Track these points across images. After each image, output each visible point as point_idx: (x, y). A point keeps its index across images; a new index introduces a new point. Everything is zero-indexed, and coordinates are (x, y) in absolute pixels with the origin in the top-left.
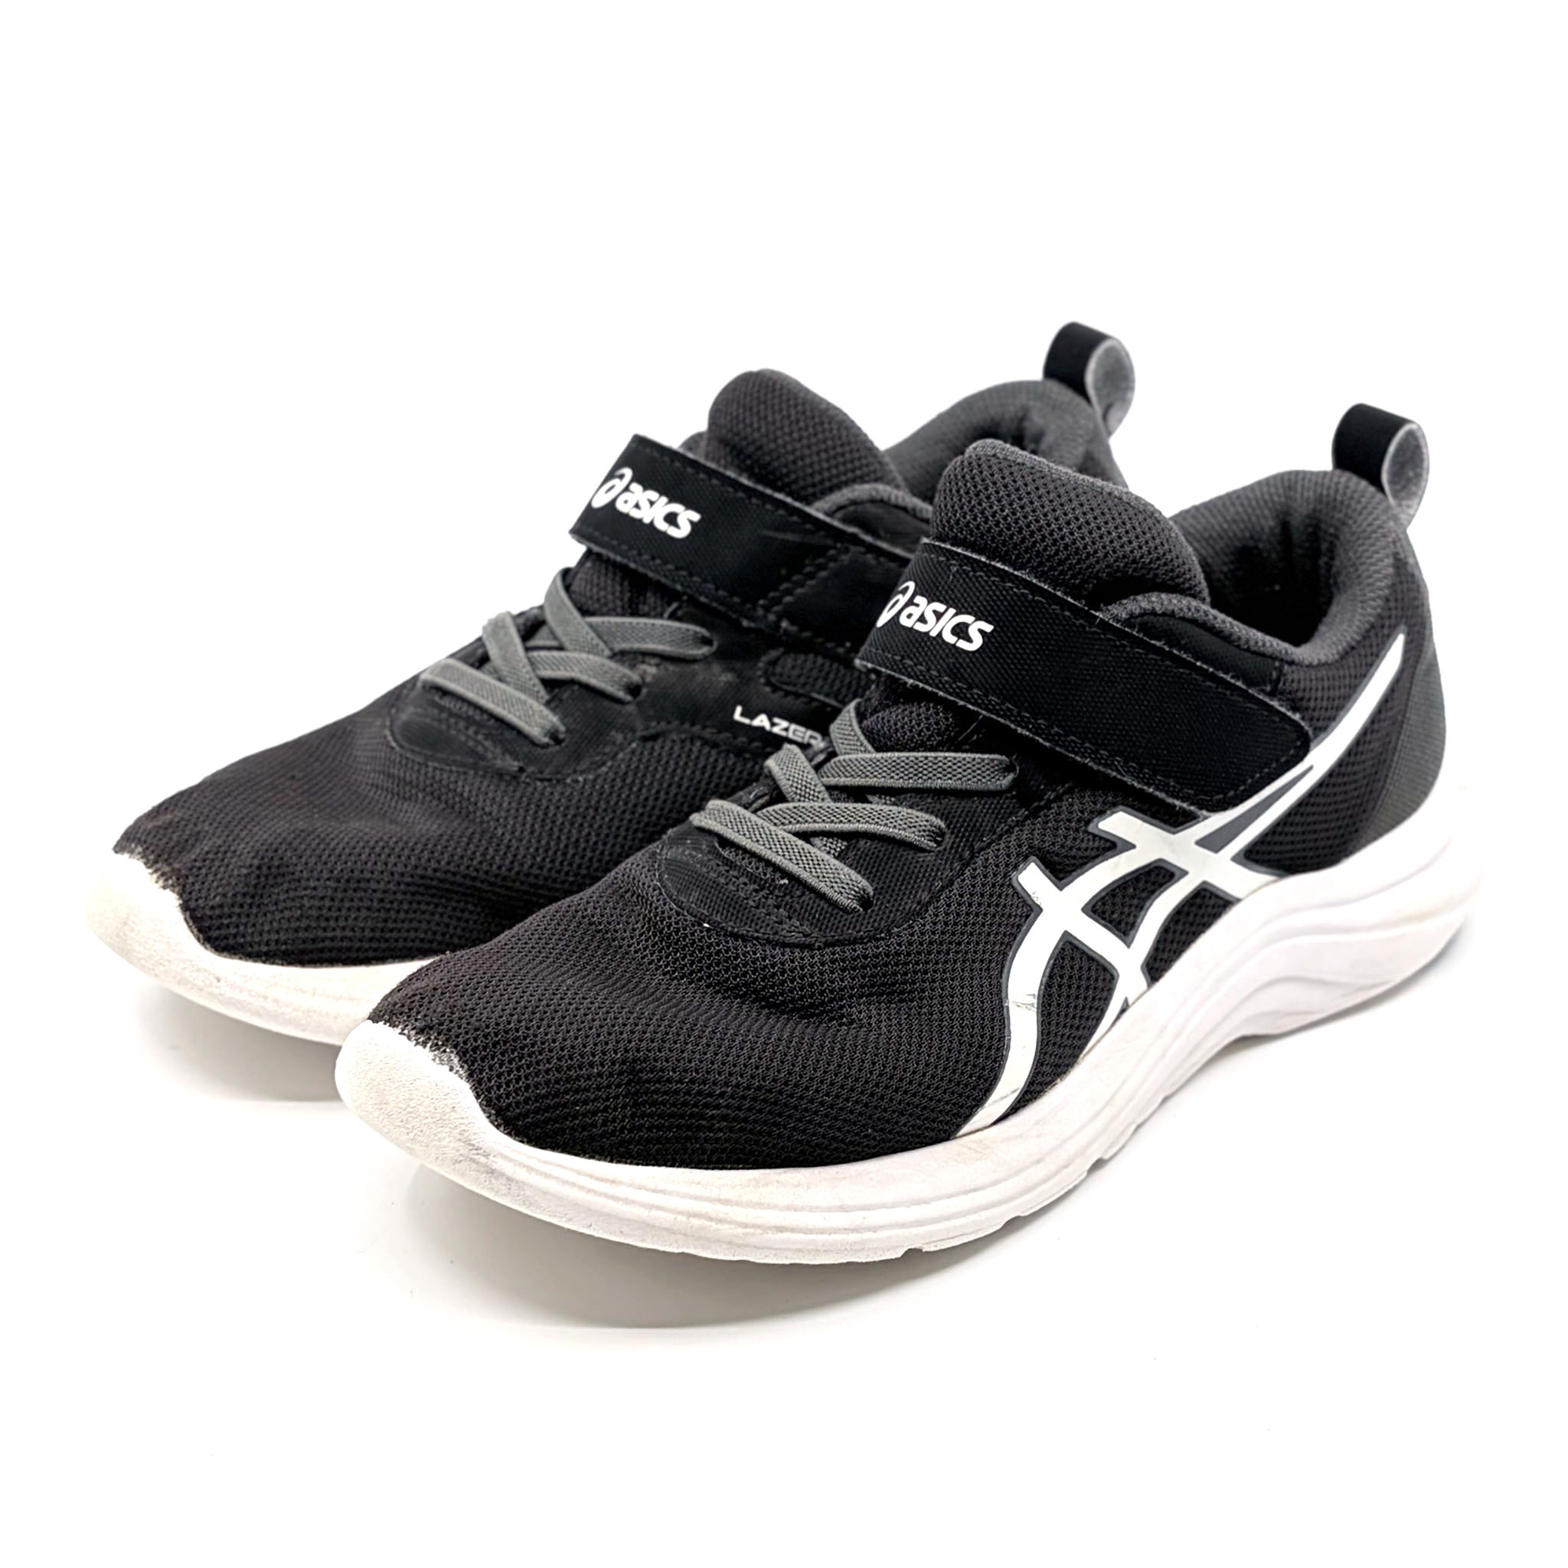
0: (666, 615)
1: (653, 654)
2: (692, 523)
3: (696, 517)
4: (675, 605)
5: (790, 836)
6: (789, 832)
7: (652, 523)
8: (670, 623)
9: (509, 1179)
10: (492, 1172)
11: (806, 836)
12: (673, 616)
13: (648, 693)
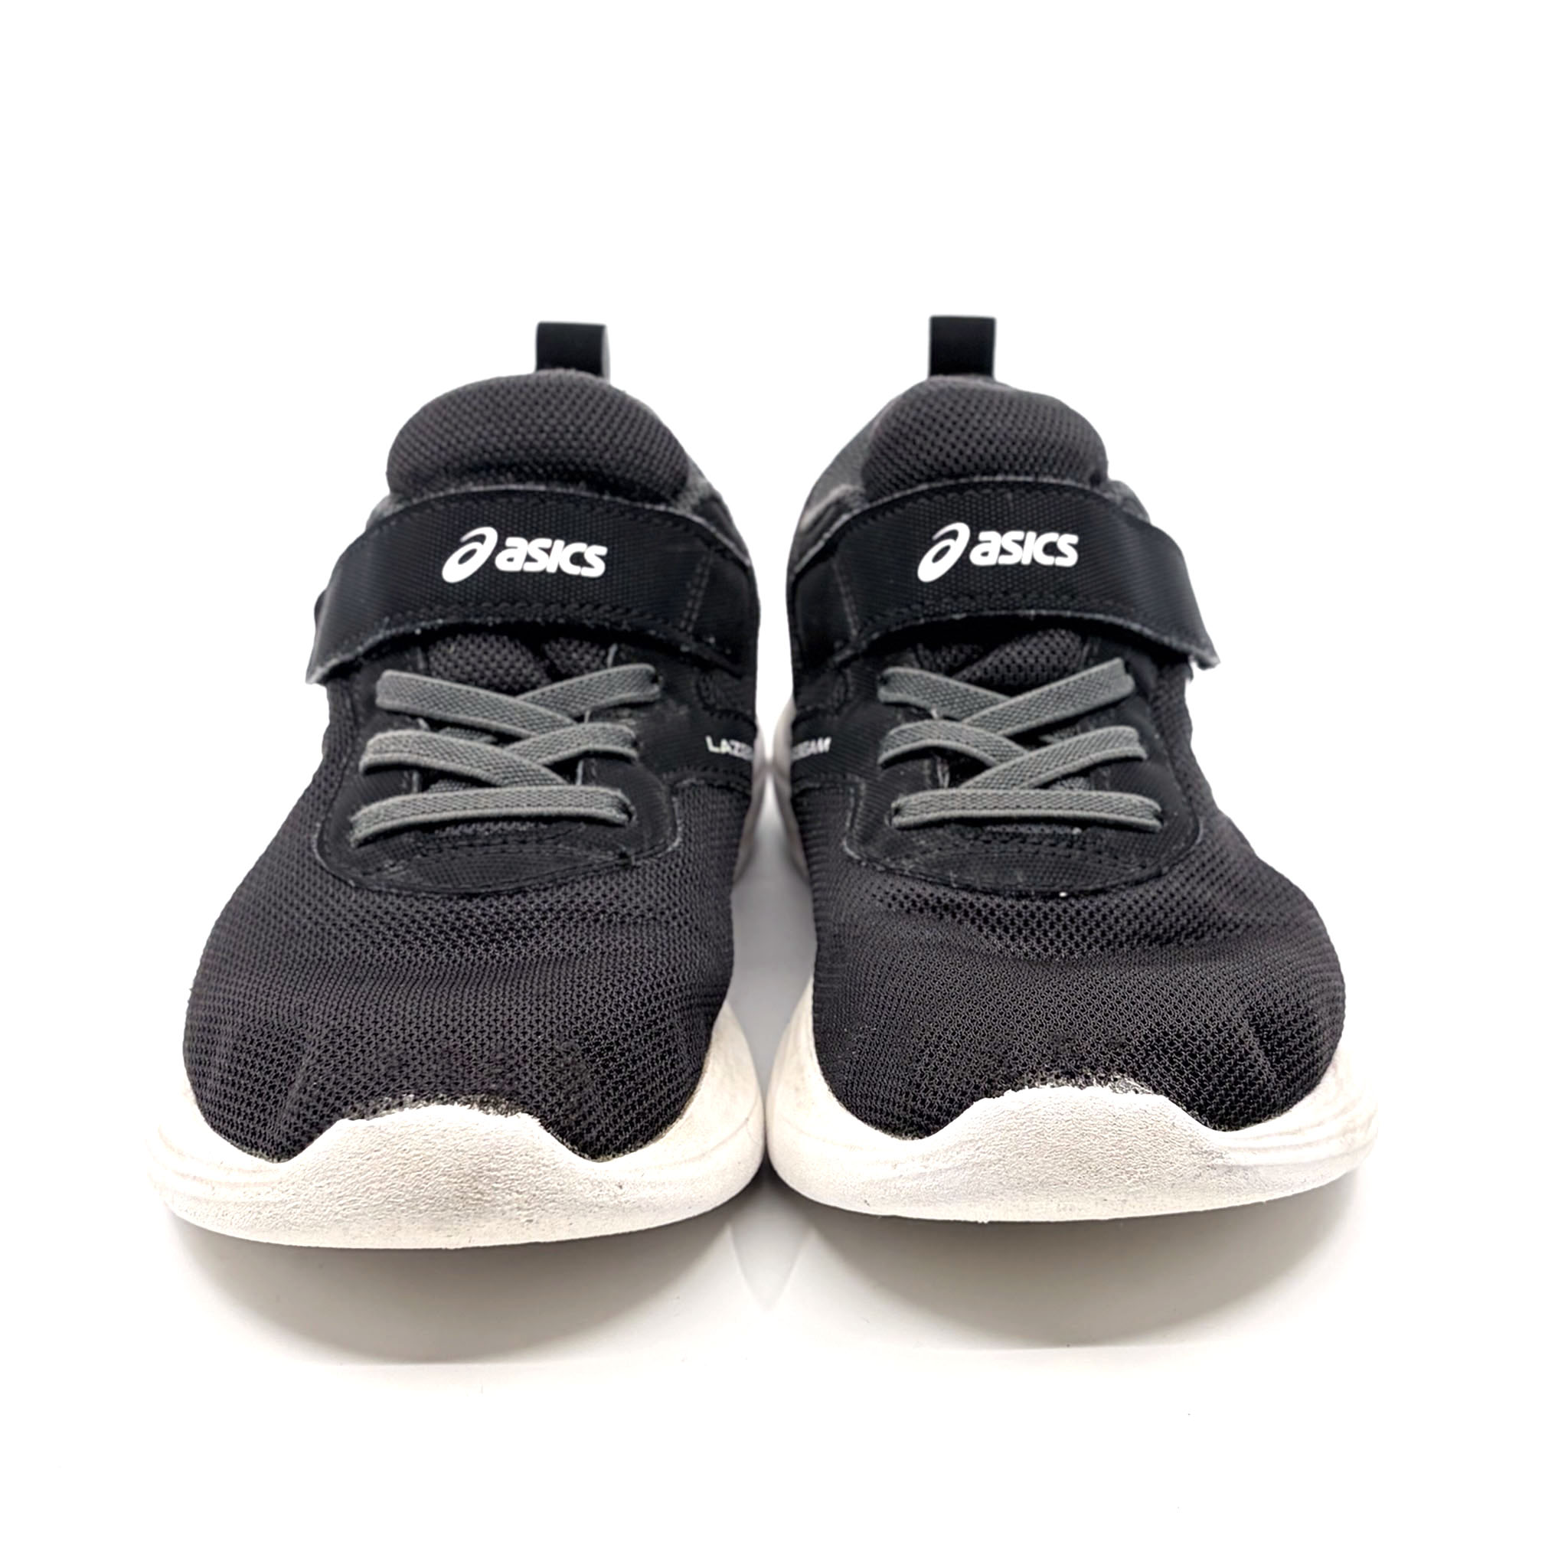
0: (610, 660)
1: (624, 705)
2: (601, 557)
3: (603, 550)
4: (613, 650)
5: (1038, 791)
6: (1036, 787)
7: (559, 569)
8: (616, 670)
9: (1245, 1169)
10: (1230, 1169)
11: (1046, 786)
12: (617, 662)
13: (646, 745)
